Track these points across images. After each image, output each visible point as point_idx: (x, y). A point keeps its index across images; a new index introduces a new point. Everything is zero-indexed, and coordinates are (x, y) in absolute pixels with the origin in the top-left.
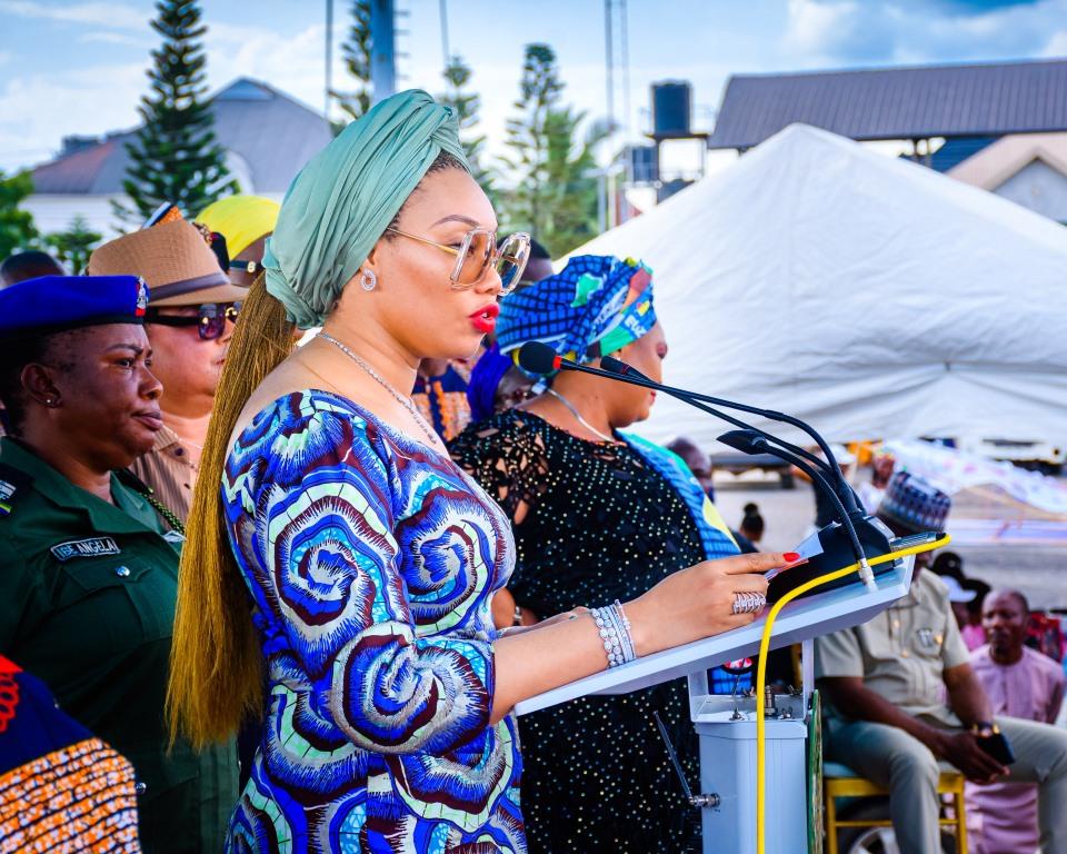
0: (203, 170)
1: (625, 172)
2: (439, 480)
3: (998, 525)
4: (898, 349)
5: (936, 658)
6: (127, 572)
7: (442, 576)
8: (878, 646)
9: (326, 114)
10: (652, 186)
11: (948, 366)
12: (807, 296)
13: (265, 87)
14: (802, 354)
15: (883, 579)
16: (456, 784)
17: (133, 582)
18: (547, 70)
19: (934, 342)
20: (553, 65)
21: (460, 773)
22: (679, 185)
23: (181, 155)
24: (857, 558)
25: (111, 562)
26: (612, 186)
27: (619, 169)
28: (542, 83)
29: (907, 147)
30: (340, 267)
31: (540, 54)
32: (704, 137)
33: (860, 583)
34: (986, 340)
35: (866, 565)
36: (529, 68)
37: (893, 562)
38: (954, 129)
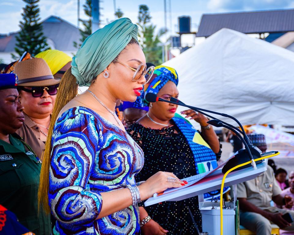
0: (40, 44)
1: (170, 44)
2: (116, 137)
3: (287, 152)
4: (256, 97)
5: (270, 192)
6: (16, 165)
7: (114, 167)
8: (253, 188)
9: (78, 27)
10: (179, 48)
11: (271, 103)
12: (227, 81)
13: (59, 19)
14: (226, 98)
15: (259, 166)
16: (115, 232)
17: (18, 168)
18: (146, 13)
19: (267, 95)
20: (148, 11)
21: (117, 229)
22: (187, 48)
23: (33, 40)
24: (251, 159)
25: (11, 162)
26: (166, 49)
27: (168, 43)
28: (145, 17)
29: (257, 36)
30: (97, 69)
31: (144, 8)
32: (195, 33)
33: (251, 167)
34: (283, 95)
35: (254, 161)
36: (140, 12)
37: (261, 160)
38: (272, 30)
